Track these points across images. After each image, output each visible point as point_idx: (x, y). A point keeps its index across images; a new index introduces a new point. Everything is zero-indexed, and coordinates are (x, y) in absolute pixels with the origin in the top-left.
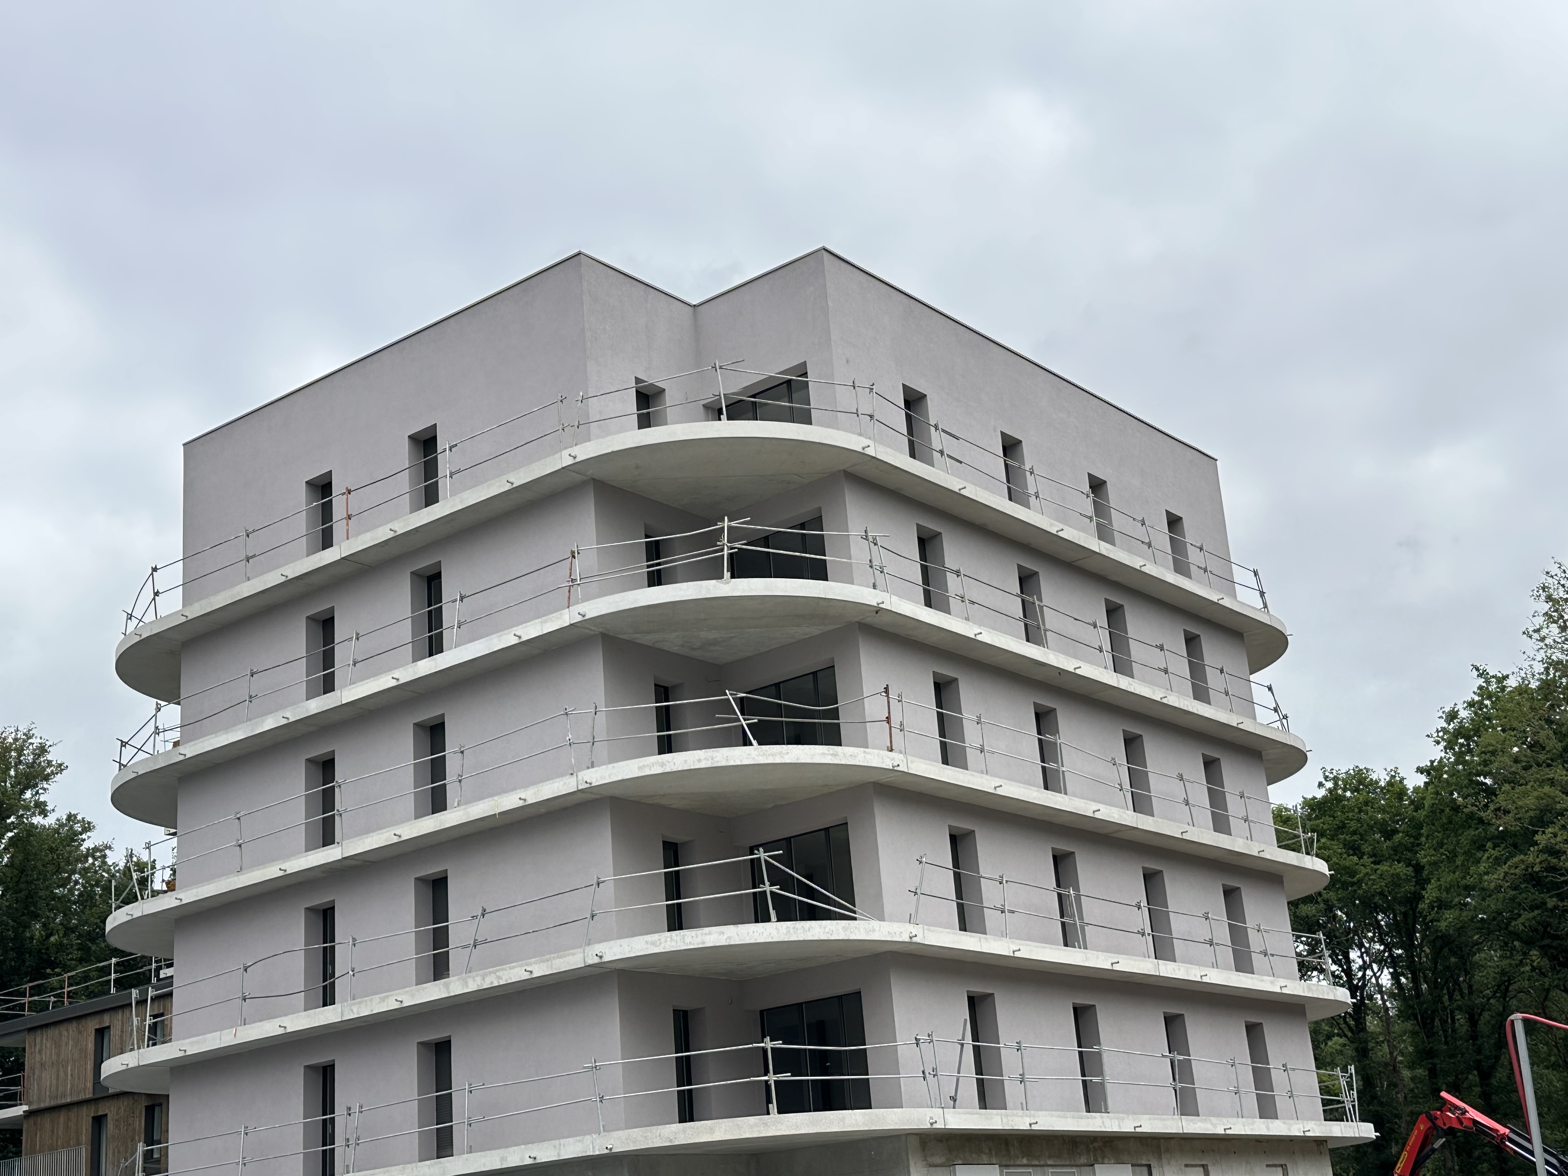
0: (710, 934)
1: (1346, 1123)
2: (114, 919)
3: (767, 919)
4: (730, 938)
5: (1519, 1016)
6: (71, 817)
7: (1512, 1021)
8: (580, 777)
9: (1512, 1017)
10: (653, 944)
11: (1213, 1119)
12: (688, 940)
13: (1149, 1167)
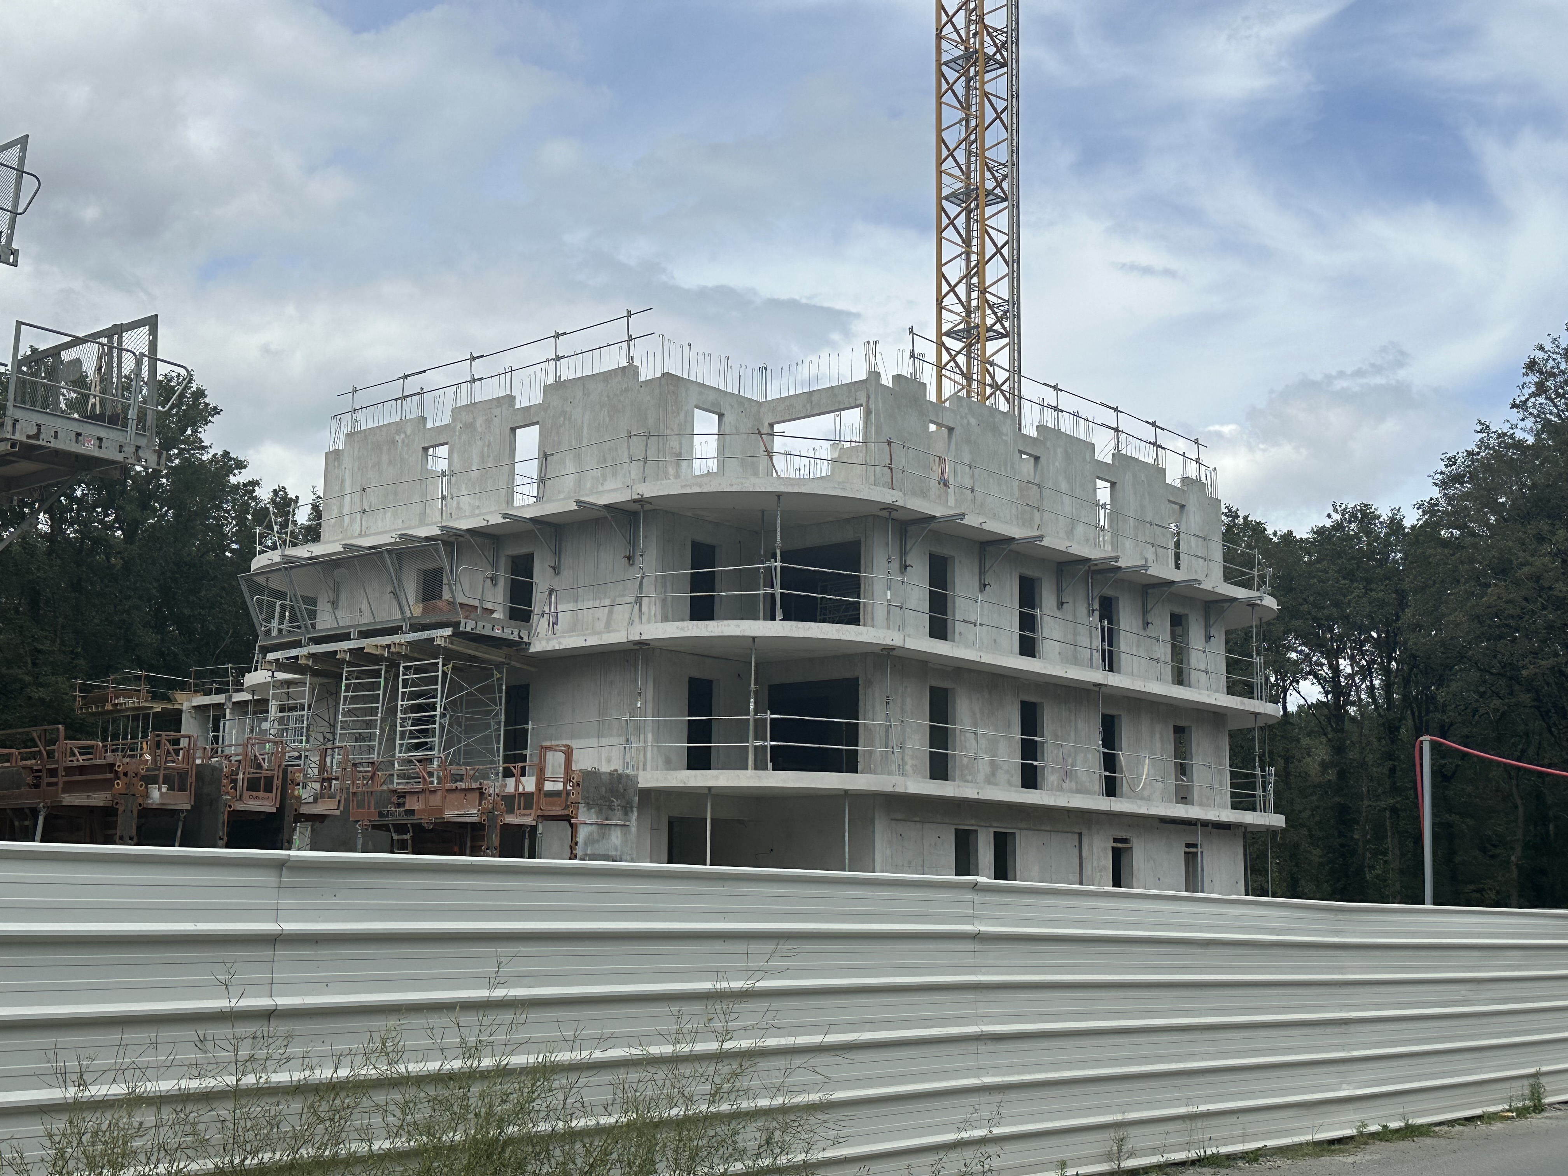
0: (729, 625)
1: (1259, 813)
2: (258, 561)
3: (773, 618)
4: (744, 630)
5: (1428, 738)
6: (226, 454)
7: (1421, 742)
8: (634, 490)
9: (1422, 739)
10: (682, 629)
11: (1139, 802)
12: (710, 629)
13: (1080, 834)
